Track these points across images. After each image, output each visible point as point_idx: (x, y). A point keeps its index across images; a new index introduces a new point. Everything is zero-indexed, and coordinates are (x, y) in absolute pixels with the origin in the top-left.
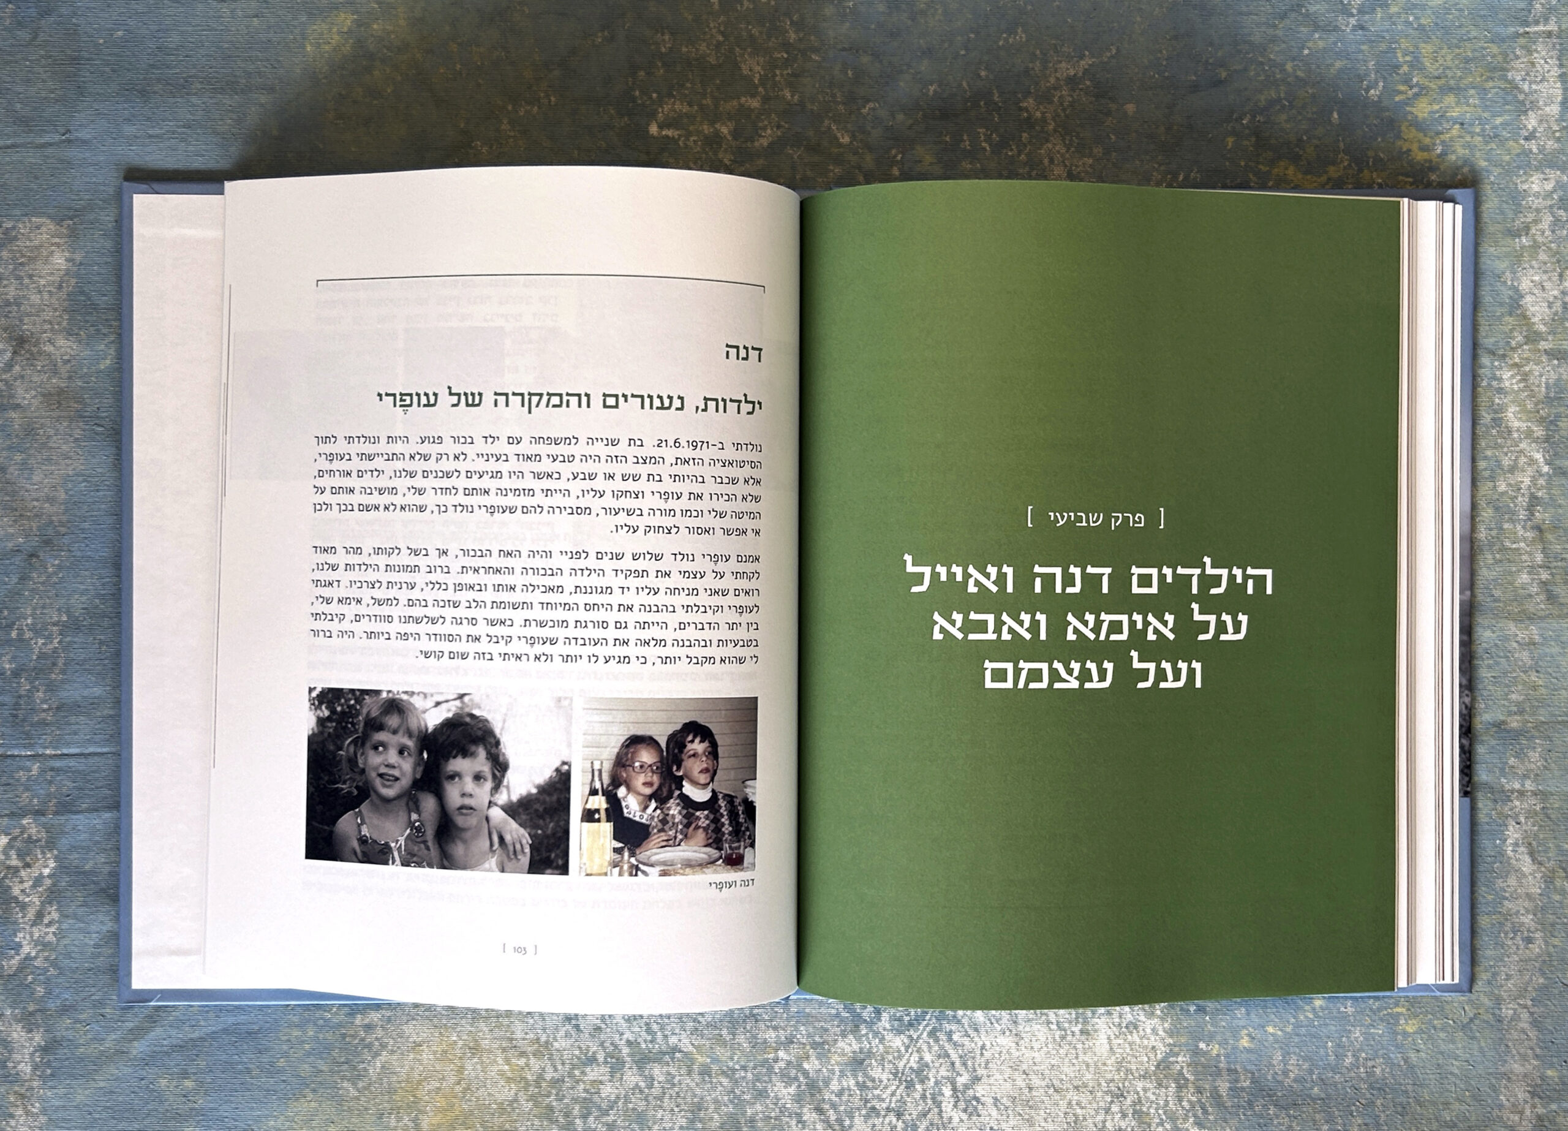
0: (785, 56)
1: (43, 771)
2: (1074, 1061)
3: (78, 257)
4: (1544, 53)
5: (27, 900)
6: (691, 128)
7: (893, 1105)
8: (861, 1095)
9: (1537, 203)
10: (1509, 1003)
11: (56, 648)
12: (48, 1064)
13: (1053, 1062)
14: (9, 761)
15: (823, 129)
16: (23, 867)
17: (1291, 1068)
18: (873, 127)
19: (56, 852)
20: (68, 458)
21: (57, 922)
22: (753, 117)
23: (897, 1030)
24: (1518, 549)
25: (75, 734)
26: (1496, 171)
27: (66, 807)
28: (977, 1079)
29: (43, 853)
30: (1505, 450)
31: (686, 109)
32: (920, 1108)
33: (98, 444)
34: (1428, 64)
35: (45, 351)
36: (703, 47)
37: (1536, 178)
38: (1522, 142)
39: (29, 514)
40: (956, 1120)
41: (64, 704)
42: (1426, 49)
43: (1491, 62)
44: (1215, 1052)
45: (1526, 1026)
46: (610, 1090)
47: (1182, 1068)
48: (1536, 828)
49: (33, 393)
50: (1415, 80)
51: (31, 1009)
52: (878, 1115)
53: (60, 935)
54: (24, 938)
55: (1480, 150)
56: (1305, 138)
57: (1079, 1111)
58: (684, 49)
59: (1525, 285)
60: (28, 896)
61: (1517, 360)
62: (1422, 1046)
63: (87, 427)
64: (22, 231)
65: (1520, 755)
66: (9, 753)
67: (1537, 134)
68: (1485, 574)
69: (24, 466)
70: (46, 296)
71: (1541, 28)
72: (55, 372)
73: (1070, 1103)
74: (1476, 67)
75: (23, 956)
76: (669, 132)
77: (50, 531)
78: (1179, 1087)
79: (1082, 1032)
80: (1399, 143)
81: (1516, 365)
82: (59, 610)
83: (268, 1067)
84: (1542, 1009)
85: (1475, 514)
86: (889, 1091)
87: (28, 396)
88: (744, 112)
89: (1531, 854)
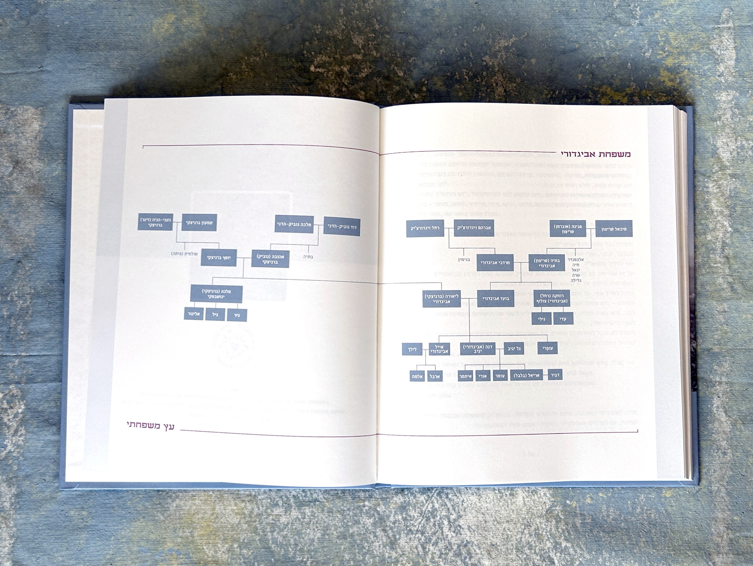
0: (374, 35)
1: (20, 363)
2: (506, 508)
3: (45, 124)
4: (727, 37)
5: (11, 424)
6: (330, 68)
7: (420, 528)
8: (404, 524)
9: (724, 106)
10: (716, 484)
11: (28, 305)
12: (18, 502)
13: (496, 509)
14: (5, 358)
15: (391, 69)
16: (10, 409)
17: (611, 514)
18: (414, 69)
19: (25, 401)
20: (37, 217)
21: (24, 435)
22: (359, 63)
23: (422, 492)
24: (717, 267)
25: (36, 346)
26: (705, 91)
27: (31, 380)
28: (460, 517)
29: (19, 402)
30: (711, 220)
31: (327, 59)
32: (433, 530)
33: (51, 210)
34: (672, 42)
35: (28, 167)
36: (336, 31)
37: (724, 94)
38: (717, 77)
39: (18, 242)
40: (450, 536)
41: (31, 332)
42: (671, 35)
43: (702, 41)
44: (574, 505)
45: (723, 495)
46: (284, 520)
47: (558, 512)
48: (727, 400)
49: (22, 186)
50: (666, 49)
51: (11, 476)
52: (412, 534)
53: (26, 441)
54: (9, 442)
55: (697, 81)
56: (615, 75)
57: (509, 533)
58: (327, 32)
59: (719, 144)
60: (11, 422)
61: (716, 178)
62: (674, 504)
63: (46, 202)
64: (19, 112)
65: (720, 365)
66: (4, 354)
67: (724, 74)
68: (701, 279)
69: (17, 220)
70: (29, 141)
71: (725, 25)
72: (32, 177)
73: (504, 529)
74: (695, 43)
75: (8, 451)
76: (320, 70)
77: (27, 251)
78: (557, 522)
79: (510, 494)
80: (659, 78)
81: (715, 180)
82: (30, 287)
83: (122, 506)
84: (731, 487)
85: (696, 250)
86: (418, 522)
87: (19, 188)
88: (354, 61)
89: (726, 412)
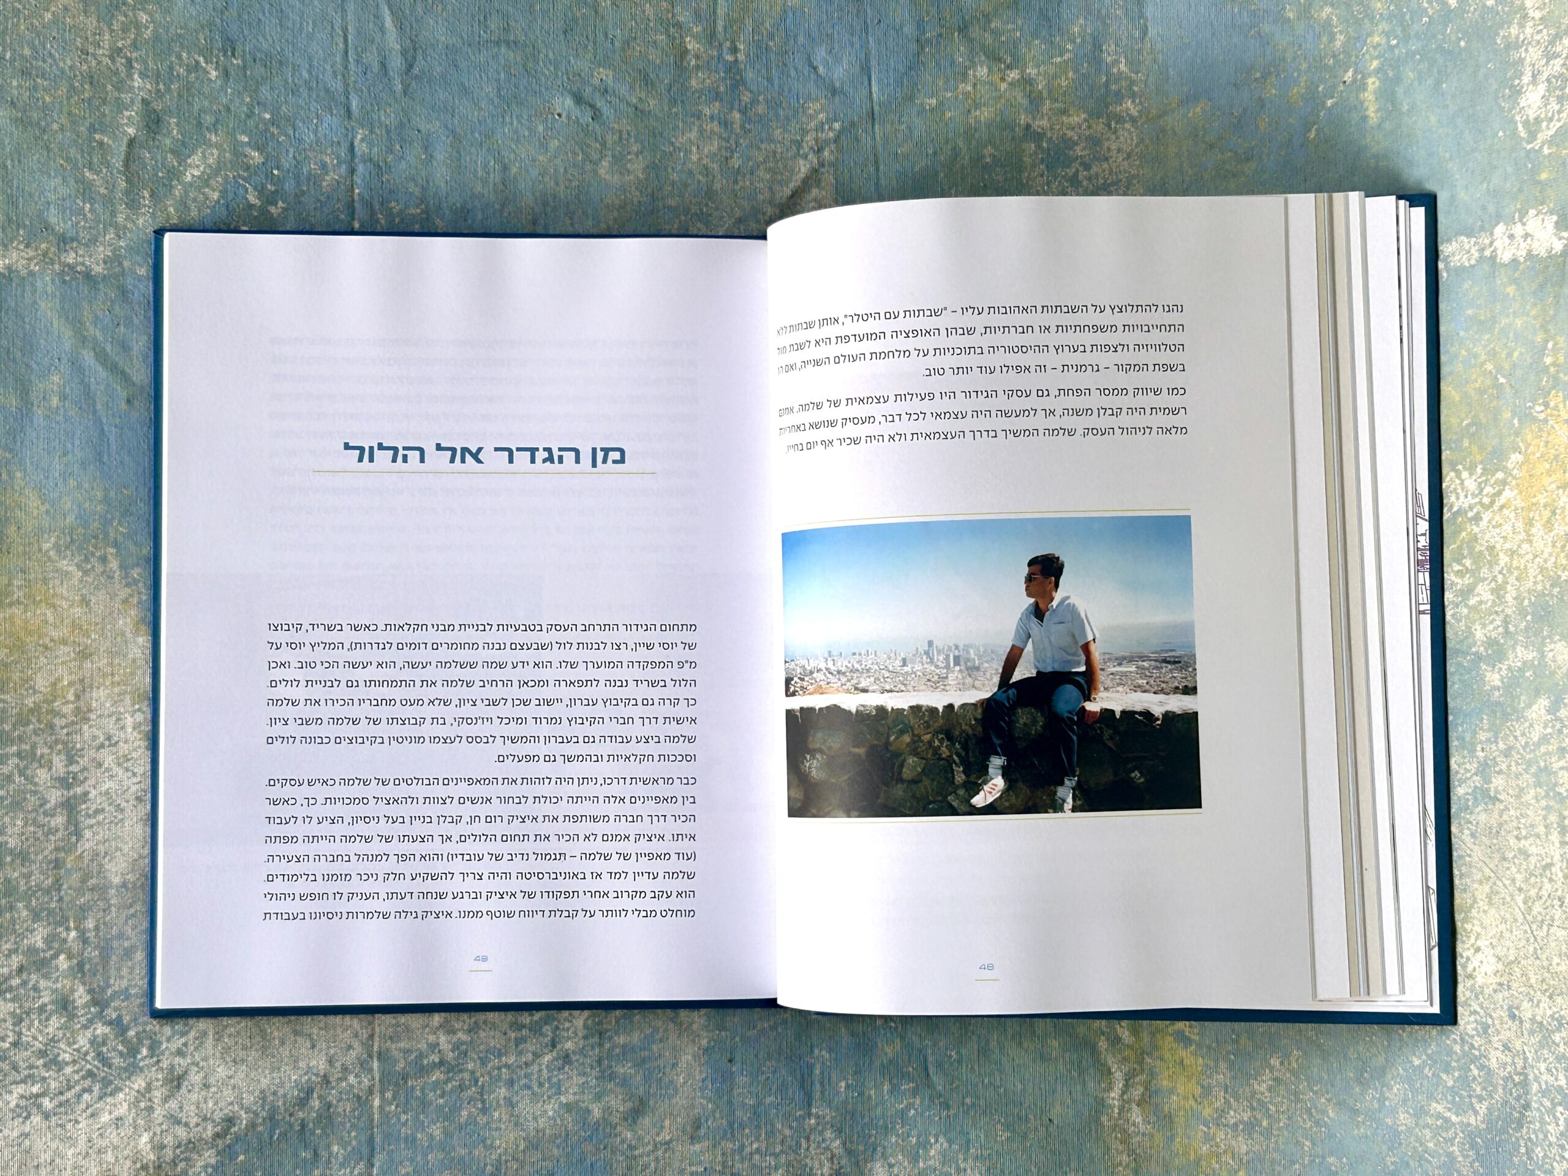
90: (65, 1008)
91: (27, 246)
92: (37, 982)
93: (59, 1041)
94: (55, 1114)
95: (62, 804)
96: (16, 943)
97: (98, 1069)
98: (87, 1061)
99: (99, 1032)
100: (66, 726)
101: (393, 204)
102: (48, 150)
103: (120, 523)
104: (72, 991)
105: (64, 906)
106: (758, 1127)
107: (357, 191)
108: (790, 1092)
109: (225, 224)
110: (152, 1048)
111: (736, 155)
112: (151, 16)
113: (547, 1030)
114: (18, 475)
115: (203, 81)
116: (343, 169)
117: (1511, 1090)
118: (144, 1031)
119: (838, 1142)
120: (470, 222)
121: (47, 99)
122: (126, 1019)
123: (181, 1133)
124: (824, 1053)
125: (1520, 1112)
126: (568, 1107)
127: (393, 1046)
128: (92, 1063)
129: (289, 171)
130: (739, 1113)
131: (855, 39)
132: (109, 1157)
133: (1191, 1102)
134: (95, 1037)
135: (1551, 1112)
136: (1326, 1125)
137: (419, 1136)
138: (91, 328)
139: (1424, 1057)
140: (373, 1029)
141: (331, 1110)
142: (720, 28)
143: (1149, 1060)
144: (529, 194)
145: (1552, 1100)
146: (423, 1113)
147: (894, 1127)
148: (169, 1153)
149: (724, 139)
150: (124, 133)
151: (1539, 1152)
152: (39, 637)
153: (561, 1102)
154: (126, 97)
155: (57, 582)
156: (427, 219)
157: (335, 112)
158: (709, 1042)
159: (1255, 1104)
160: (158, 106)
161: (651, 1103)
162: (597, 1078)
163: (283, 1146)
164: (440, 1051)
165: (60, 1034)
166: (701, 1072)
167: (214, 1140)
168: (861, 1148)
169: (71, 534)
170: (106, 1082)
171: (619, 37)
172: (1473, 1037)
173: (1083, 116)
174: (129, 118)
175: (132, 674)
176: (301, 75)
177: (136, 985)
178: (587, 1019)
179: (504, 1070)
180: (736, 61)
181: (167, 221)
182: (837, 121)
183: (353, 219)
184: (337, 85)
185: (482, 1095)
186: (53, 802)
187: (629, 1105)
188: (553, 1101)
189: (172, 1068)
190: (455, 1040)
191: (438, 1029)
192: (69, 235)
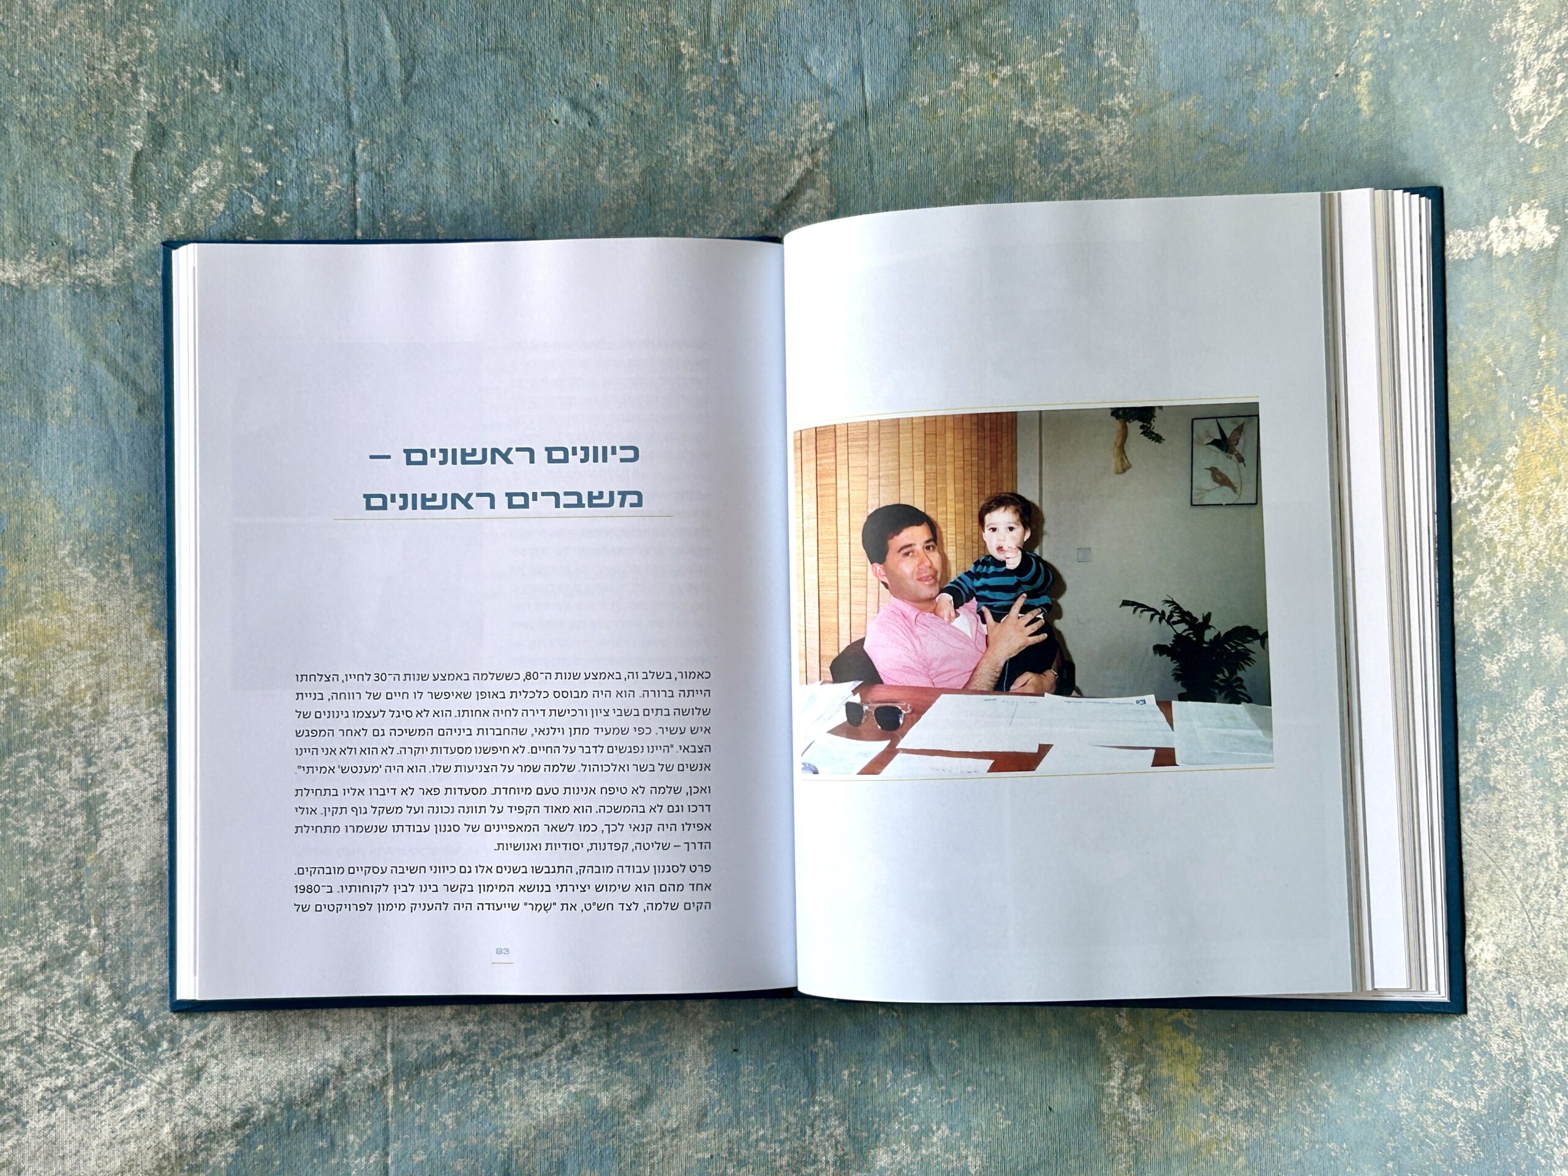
90: (87, 1002)
91: (39, 259)
92: (60, 978)
93: (81, 1035)
94: (79, 1106)
95: (82, 804)
96: (39, 940)
97: (121, 1062)
98: (110, 1055)
99: (120, 1026)
100: (84, 729)
101: (394, 212)
102: (58, 164)
103: (133, 530)
104: (94, 986)
105: (85, 904)
106: (763, 1115)
107: (359, 200)
108: (795, 1079)
109: (230, 234)
110: (172, 1041)
111: (731, 157)
112: (155, 29)
113: (556, 1021)
114: (34, 484)
115: (207, 94)
116: (345, 179)
117: (1512, 1076)
118: (164, 1024)
119: (842, 1129)
120: (470, 228)
121: (56, 114)
122: (147, 1013)
123: (201, 1123)
124: (827, 1042)
125: (1521, 1098)
126: (577, 1096)
127: (406, 1039)
128: (115, 1056)
129: (292, 181)
130: (745, 1102)
131: (848, 39)
132: (132, 1147)
133: (1191, 1090)
134: (117, 1031)
135: (1551, 1098)
136: (1325, 1111)
137: (432, 1125)
138: (102, 339)
139: (1425, 1044)
140: (386, 1022)
141: (347, 1101)
142: (714, 31)
143: (1149, 1050)
144: (528, 201)
145: (1552, 1086)
146: (436, 1103)
147: (897, 1115)
148: (190, 1145)
149: (720, 142)
150: (131, 146)
151: (1540, 1138)
152: (56, 643)
153: (570, 1092)
154: (132, 111)
155: (73, 589)
156: (428, 227)
157: (336, 121)
158: (714, 1032)
159: (1254, 1091)
160: (163, 119)
161: (659, 1091)
162: (605, 1068)
163: (300, 1133)
164: (451, 1043)
165: (83, 1028)
166: (707, 1061)
167: (233, 1130)
168: (865, 1134)
169: (86, 541)
170: (128, 1075)
171: (615, 42)
172: (1474, 1023)
173: (1075, 111)
174: (135, 132)
175: (147, 677)
176: (302, 86)
177: (156, 980)
178: (595, 1010)
179: (514, 1061)
180: (731, 63)
181: (174, 233)
182: (830, 120)
183: (356, 227)
184: (339, 96)
185: (493, 1085)
186: (73, 802)
187: (637, 1094)
188: (562, 1090)
189: (192, 1059)
190: (466, 1031)
191: (449, 1020)
192: (79, 248)
